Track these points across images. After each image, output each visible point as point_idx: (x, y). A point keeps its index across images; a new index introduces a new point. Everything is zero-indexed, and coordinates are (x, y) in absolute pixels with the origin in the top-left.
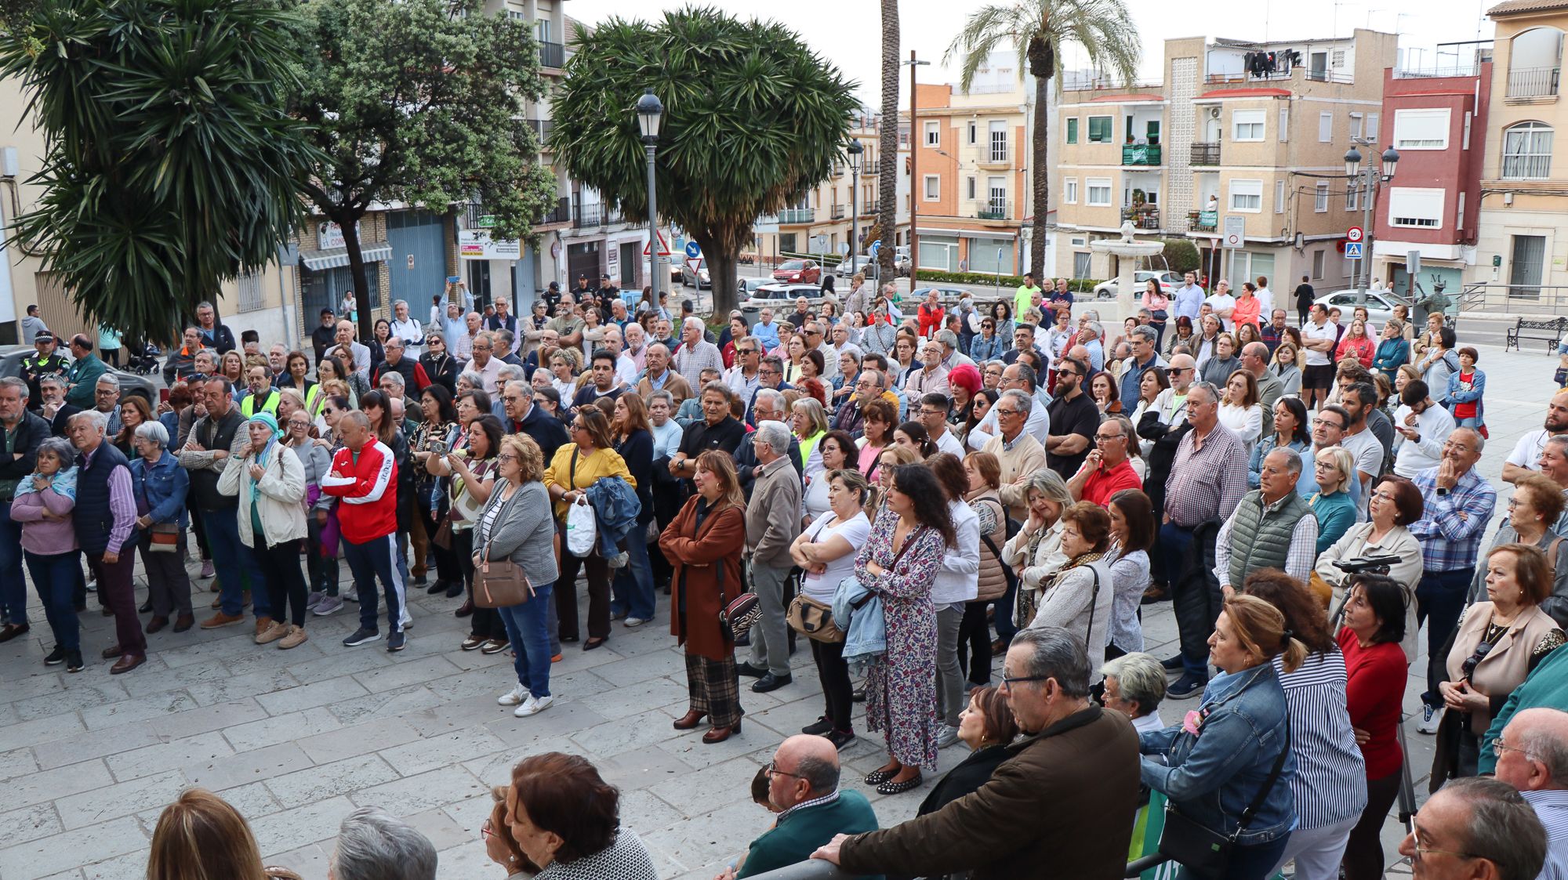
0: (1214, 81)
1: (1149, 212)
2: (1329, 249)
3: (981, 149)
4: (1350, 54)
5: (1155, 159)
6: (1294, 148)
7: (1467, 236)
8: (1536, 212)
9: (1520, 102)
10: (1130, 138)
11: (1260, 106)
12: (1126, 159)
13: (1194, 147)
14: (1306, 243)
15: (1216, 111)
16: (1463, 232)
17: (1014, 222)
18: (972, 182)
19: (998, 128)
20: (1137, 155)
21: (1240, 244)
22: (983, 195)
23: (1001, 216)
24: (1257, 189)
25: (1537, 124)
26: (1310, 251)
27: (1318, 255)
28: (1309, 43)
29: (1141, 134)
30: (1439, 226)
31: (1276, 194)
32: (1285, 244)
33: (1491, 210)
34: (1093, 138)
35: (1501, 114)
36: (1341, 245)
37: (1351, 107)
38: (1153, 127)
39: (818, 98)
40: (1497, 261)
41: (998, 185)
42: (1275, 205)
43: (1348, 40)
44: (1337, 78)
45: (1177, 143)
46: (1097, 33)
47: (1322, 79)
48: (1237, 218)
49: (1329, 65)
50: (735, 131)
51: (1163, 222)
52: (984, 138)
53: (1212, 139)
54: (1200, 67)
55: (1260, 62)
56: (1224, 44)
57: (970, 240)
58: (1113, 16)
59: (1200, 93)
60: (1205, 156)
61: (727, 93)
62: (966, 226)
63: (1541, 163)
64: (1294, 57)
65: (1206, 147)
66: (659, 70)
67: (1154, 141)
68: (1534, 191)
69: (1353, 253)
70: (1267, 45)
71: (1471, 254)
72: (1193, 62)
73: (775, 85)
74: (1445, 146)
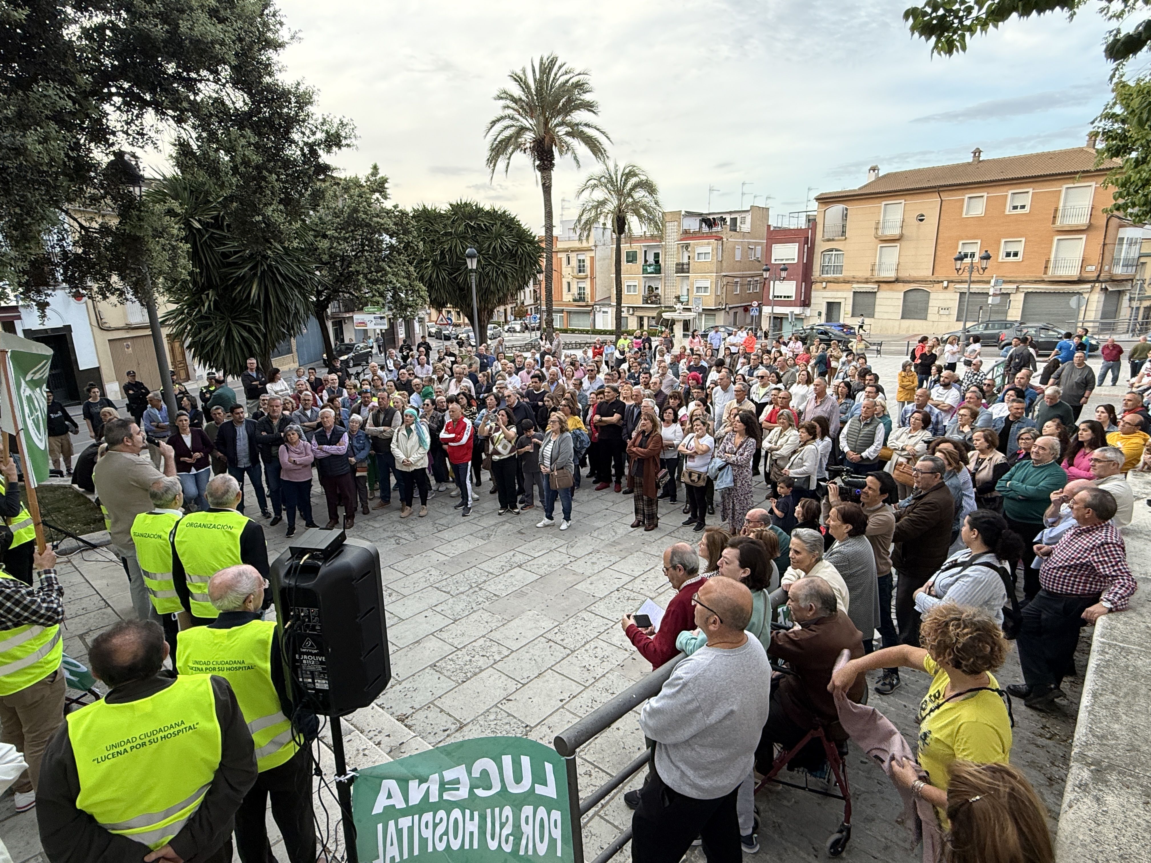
0: (686, 232)
1: (656, 296)
2: (740, 311)
3: (573, 268)
4: (749, 218)
5: (658, 271)
6: (724, 264)
7: (806, 303)
8: (837, 291)
9: (829, 240)
10: (646, 261)
11: (709, 244)
12: (645, 271)
13: (677, 264)
14: (730, 308)
15: (687, 246)
16: (804, 301)
17: (590, 303)
18: (569, 283)
19: (581, 257)
20: (650, 270)
21: (701, 310)
22: (575, 290)
23: (584, 301)
24: (707, 284)
25: (837, 250)
26: (732, 313)
27: (735, 313)
28: (730, 213)
29: (651, 259)
30: (793, 299)
31: (716, 286)
32: (720, 310)
33: (816, 290)
34: (628, 262)
35: (821, 246)
36: (746, 309)
37: (749, 243)
38: (657, 255)
39: (529, 248)
40: (820, 314)
41: (582, 285)
42: (716, 291)
43: (747, 211)
44: (743, 230)
45: (669, 263)
46: (643, 212)
47: (735, 230)
48: (698, 298)
49: (738, 224)
50: (490, 264)
51: (662, 301)
52: (574, 263)
53: (686, 261)
54: (679, 226)
55: (709, 222)
56: (690, 214)
57: (569, 312)
58: (653, 204)
59: (679, 237)
60: (682, 269)
61: (486, 245)
62: (567, 305)
63: (839, 269)
64: (723, 220)
65: (683, 264)
66: (451, 233)
67: (657, 262)
68: (836, 281)
69: (754, 313)
70: (709, 214)
71: (808, 312)
72: (676, 223)
73: (509, 241)
74: (796, 261)
